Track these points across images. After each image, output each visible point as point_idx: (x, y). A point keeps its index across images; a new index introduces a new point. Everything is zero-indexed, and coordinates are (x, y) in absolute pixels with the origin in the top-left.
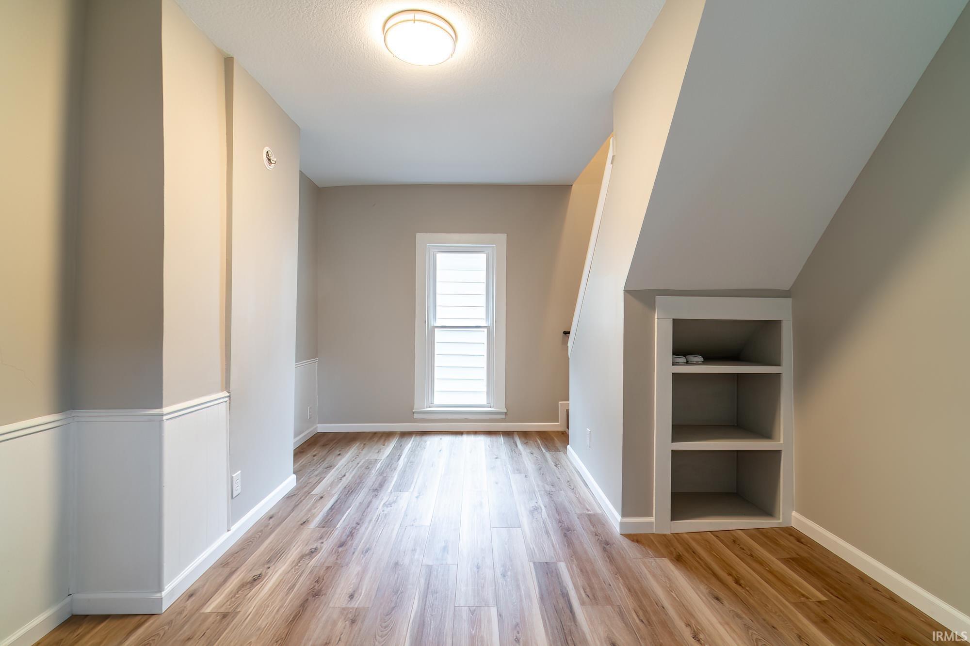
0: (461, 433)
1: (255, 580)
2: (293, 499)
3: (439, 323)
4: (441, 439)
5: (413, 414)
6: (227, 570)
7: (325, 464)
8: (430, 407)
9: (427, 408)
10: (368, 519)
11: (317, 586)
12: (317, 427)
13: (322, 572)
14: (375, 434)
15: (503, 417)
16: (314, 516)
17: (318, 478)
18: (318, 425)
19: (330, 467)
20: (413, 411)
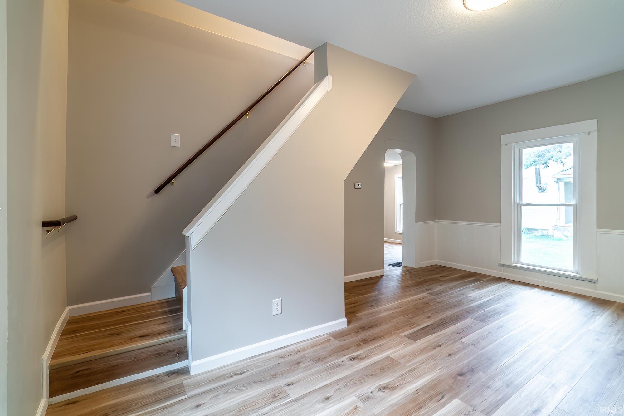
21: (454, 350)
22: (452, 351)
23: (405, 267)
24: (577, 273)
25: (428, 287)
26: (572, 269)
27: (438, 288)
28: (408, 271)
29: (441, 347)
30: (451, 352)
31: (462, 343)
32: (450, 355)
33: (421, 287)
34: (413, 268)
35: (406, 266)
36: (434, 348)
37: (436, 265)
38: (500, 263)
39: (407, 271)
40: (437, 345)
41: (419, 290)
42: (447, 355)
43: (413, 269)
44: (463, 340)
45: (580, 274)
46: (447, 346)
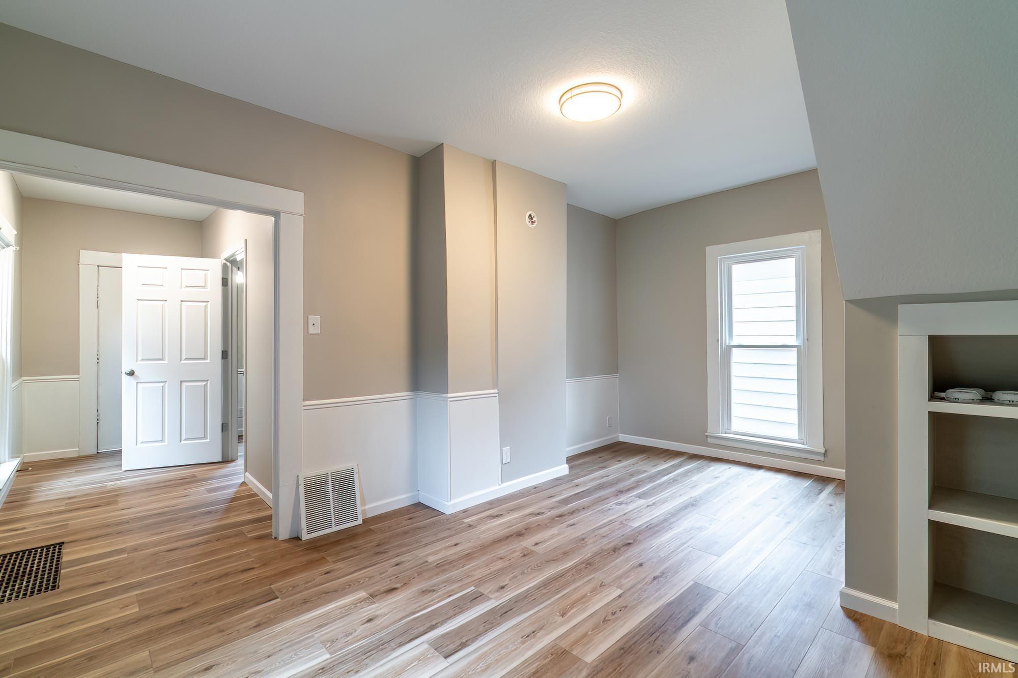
0: (759, 467)
1: (497, 516)
2: (558, 481)
3: (735, 342)
4: (730, 468)
5: (707, 437)
6: (490, 506)
7: (601, 465)
8: (726, 433)
9: (722, 433)
10: (594, 508)
11: (524, 531)
12: (619, 436)
13: (533, 526)
14: (667, 451)
15: (822, 458)
16: (560, 495)
17: (588, 473)
18: (621, 434)
19: (604, 468)
20: (706, 434)
21: (634, 573)
22: (637, 571)
29: (654, 577)
30: (639, 569)
31: (620, 587)
32: (641, 565)
36: (663, 574)
40: (660, 579)
42: (644, 565)
44: (619, 592)
46: (644, 579)
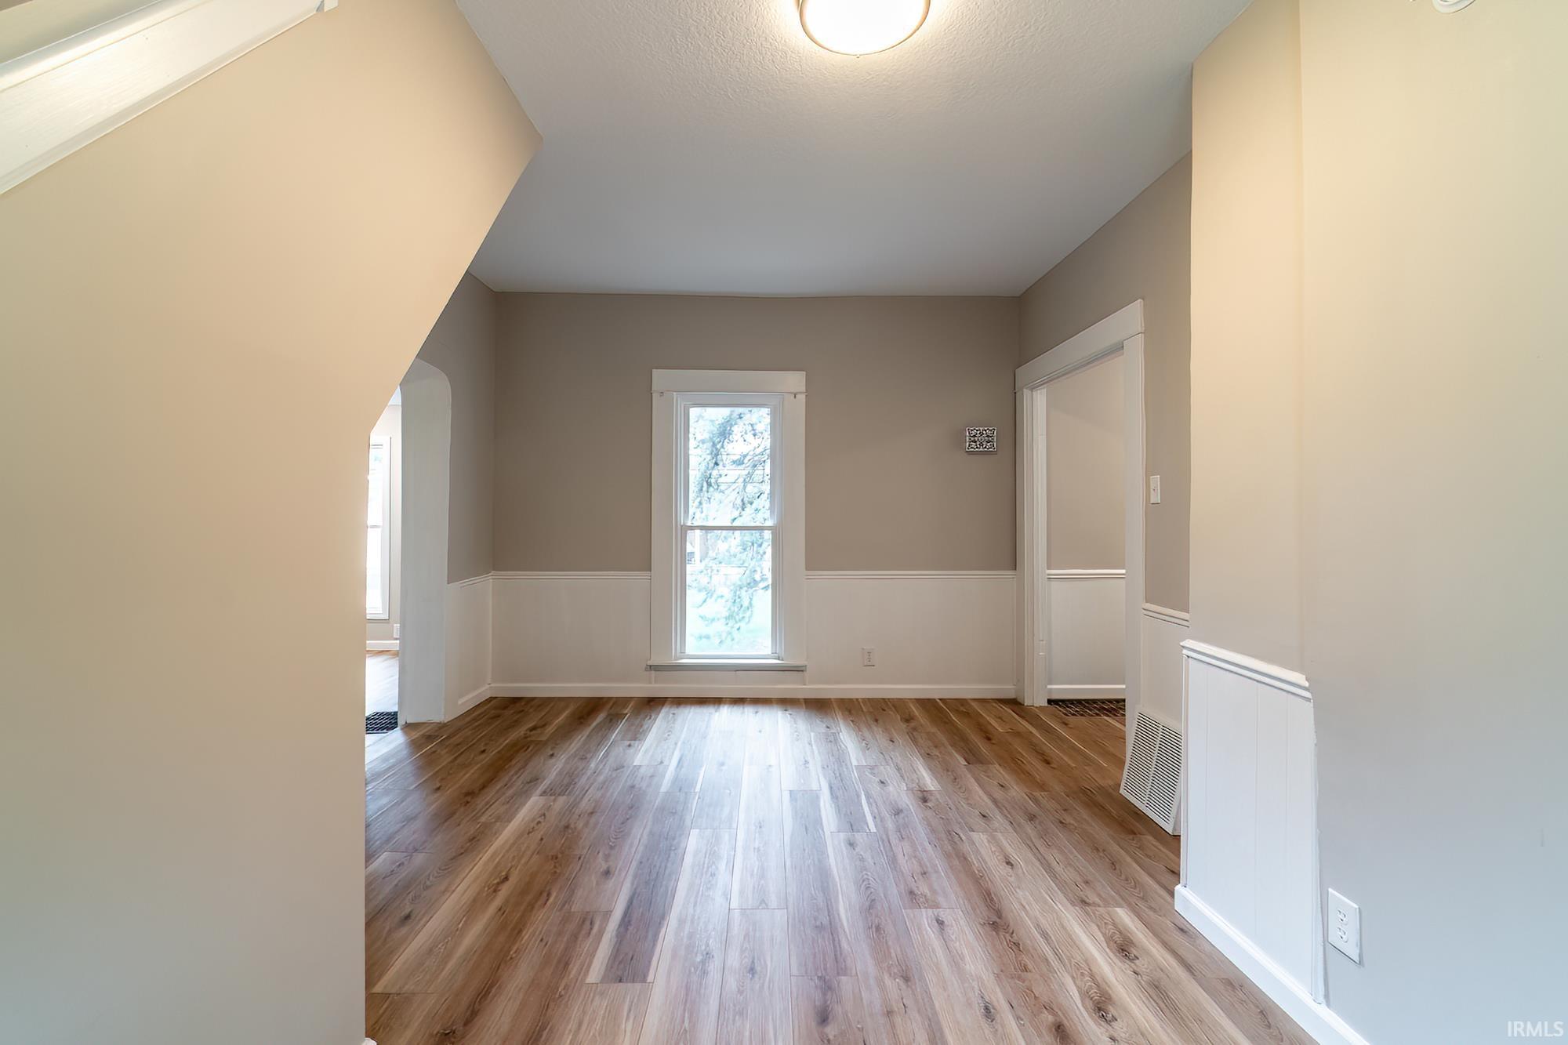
23: (409, 727)
24: (779, 659)
25: (526, 775)
26: (770, 653)
27: (555, 768)
28: (430, 736)
33: (507, 779)
34: (440, 723)
35: (410, 724)
37: (491, 699)
38: (650, 663)
39: (429, 738)
41: (510, 792)
43: (442, 726)
45: (782, 660)
